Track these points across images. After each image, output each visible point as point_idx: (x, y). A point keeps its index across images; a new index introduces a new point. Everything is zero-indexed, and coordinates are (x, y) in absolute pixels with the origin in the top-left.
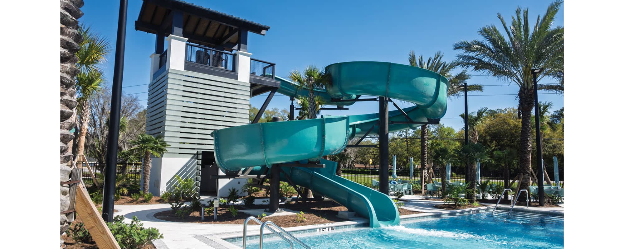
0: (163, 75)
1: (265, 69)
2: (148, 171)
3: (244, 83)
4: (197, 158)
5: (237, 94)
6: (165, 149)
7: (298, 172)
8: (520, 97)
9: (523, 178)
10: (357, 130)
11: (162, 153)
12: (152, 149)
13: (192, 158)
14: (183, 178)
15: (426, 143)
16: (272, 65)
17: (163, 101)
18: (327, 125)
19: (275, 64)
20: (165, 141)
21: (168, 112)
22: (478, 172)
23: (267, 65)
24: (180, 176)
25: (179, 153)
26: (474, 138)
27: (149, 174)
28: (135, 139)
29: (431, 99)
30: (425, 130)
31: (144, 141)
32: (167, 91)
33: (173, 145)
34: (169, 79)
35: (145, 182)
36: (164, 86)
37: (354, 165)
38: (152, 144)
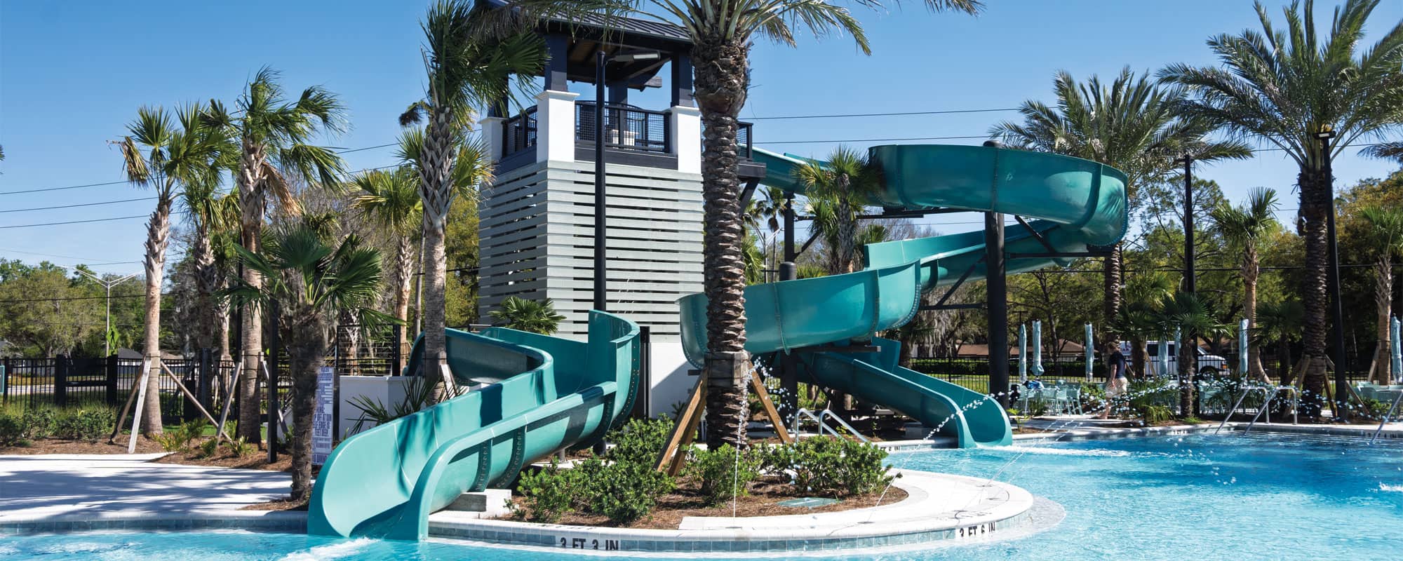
0: (528, 170)
3: (691, 174)
5: (677, 200)
6: (556, 325)
7: (827, 363)
8: (1302, 188)
9: (1310, 365)
10: (942, 271)
15: (1117, 289)
16: (747, 127)
18: (882, 281)
19: (751, 125)
21: (550, 250)
22: (1243, 354)
26: (1249, 271)
29: (1083, 213)
30: (1114, 255)
34: (549, 183)
36: (536, 194)
37: (957, 346)
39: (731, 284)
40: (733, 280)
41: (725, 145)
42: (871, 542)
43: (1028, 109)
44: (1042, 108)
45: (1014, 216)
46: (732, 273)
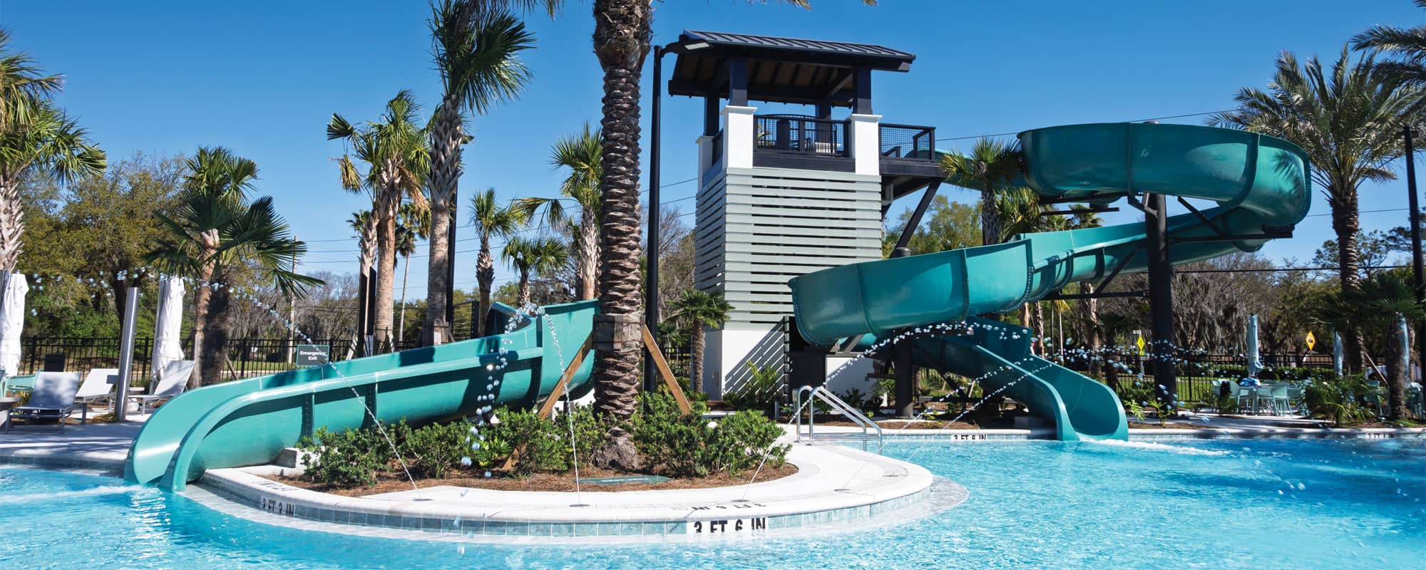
0: (718, 178)
1: (916, 138)
2: (700, 354)
3: (868, 176)
4: (783, 329)
5: (854, 201)
6: (726, 314)
11: (720, 320)
12: (705, 314)
13: (774, 330)
14: (758, 365)
16: (929, 131)
17: (720, 227)
19: (934, 129)
20: (726, 299)
21: (728, 247)
23: (918, 132)
24: (753, 361)
25: (752, 322)
27: (702, 358)
28: (678, 299)
31: (693, 301)
32: (725, 208)
33: (738, 307)
34: (728, 187)
35: (696, 373)
36: (721, 198)
38: (704, 307)
39: (617, 242)
40: (619, 238)
41: (619, 98)
42: (548, 531)
43: (1244, 96)
44: (1258, 95)
45: (1176, 198)
46: (618, 230)
